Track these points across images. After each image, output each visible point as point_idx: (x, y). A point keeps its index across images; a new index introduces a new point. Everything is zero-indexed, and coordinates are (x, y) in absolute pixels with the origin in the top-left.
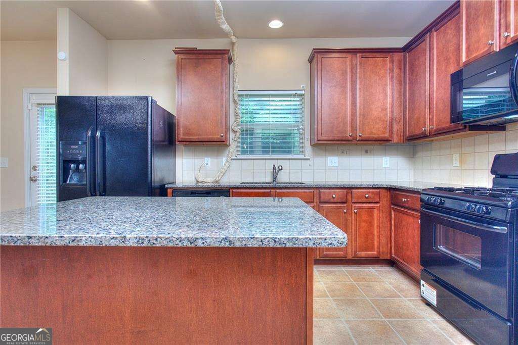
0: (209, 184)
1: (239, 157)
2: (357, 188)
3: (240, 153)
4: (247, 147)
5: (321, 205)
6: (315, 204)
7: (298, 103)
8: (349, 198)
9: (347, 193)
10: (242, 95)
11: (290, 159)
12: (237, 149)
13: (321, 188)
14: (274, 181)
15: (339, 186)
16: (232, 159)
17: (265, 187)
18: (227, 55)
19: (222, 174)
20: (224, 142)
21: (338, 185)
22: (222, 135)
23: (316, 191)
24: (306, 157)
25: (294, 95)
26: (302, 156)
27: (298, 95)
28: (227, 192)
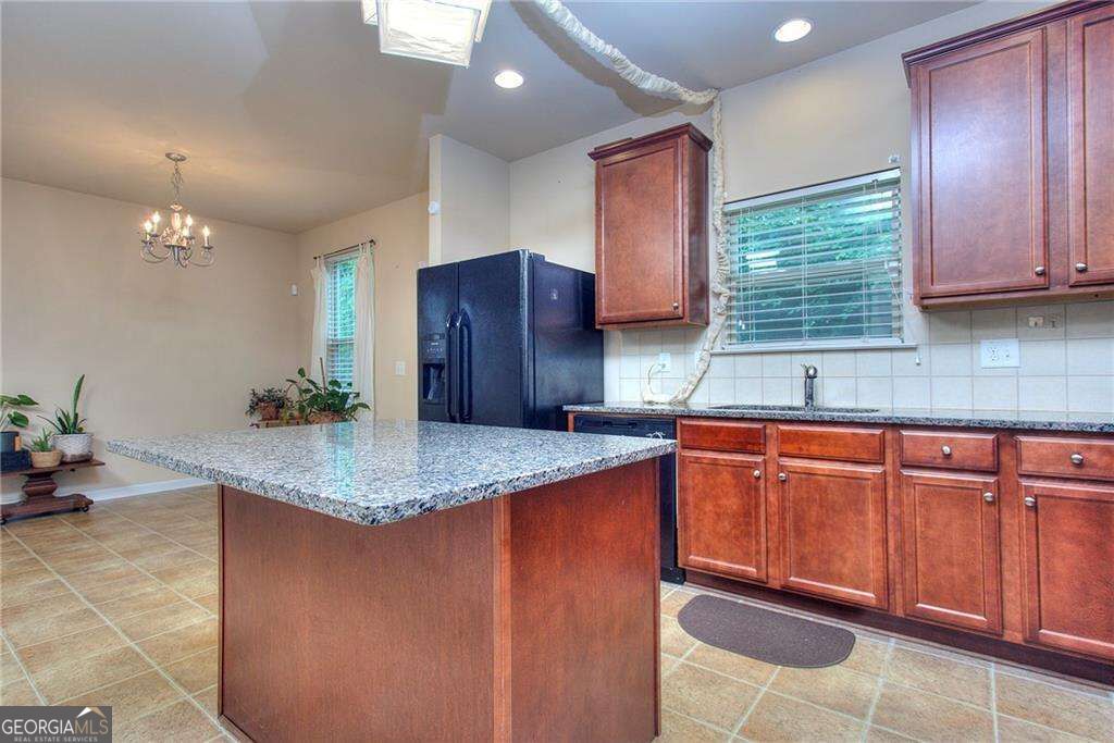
0: (663, 407)
1: (729, 349)
2: (1032, 431)
3: (734, 341)
4: (747, 325)
5: (906, 472)
6: (889, 468)
7: (889, 204)
8: (1006, 458)
9: (998, 445)
10: (733, 213)
11: (855, 350)
12: (727, 332)
13: (904, 426)
14: (807, 404)
15: (963, 424)
16: (712, 355)
17: (749, 416)
18: (686, 136)
19: (691, 387)
20: (682, 318)
21: (959, 421)
22: (676, 304)
23: (889, 435)
24: (908, 343)
25: (870, 187)
26: (894, 342)
27: (879, 186)
28: (668, 423)
